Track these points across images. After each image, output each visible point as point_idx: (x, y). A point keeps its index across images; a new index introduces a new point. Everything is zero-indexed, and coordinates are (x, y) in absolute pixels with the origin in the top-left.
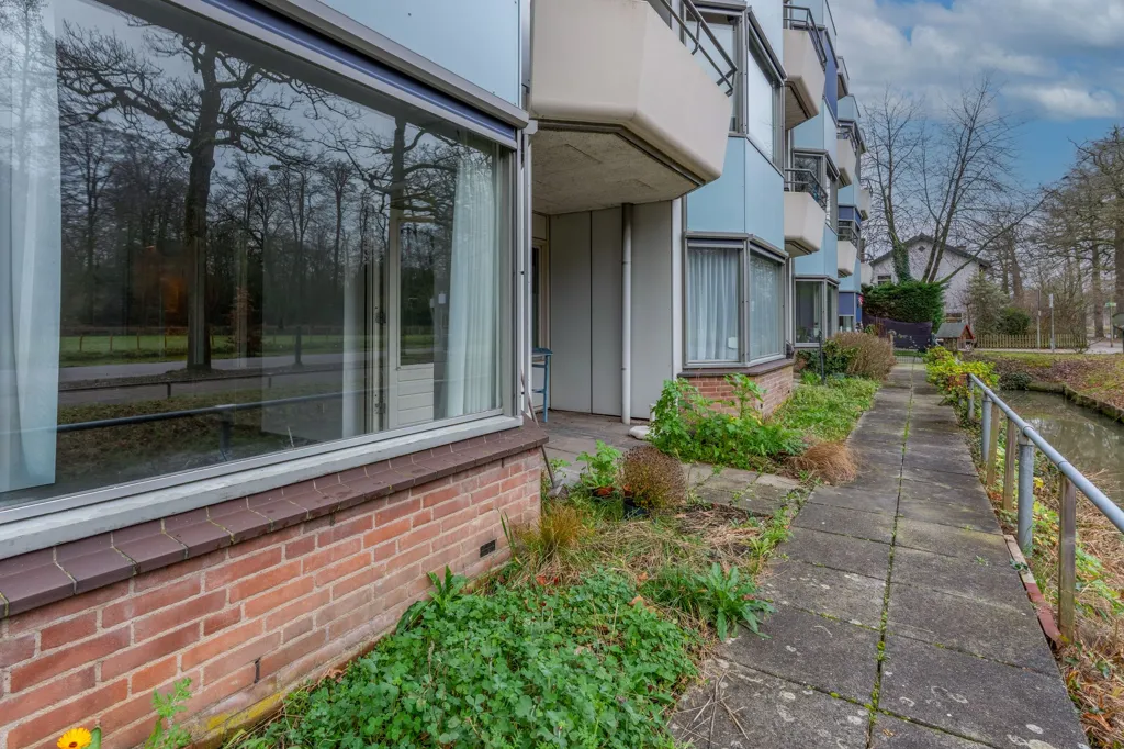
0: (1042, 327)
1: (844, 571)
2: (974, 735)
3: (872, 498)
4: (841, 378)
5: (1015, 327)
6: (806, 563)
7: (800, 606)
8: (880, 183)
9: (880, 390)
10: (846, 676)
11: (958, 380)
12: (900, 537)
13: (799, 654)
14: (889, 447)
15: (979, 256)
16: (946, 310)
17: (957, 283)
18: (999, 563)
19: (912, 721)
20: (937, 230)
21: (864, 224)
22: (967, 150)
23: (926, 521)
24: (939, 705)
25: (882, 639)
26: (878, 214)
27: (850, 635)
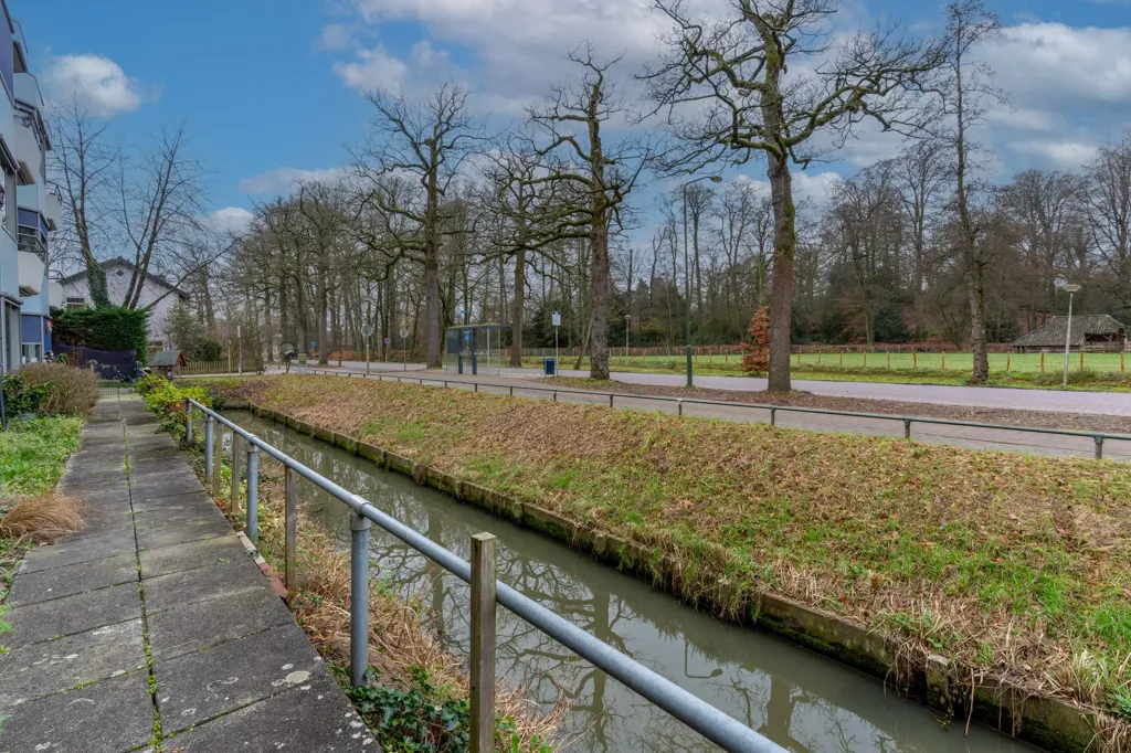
0: (232, 354)
1: (90, 630)
2: (249, 700)
3: (106, 542)
4: (31, 419)
5: (210, 354)
6: (36, 643)
7: (43, 693)
8: (70, 191)
9: (86, 427)
10: (120, 729)
11: (178, 405)
12: (146, 569)
13: (54, 745)
14: (112, 485)
15: (179, 287)
16: (150, 338)
17: (160, 312)
18: (238, 557)
19: (197, 725)
20: (138, 257)
21: (50, 235)
22: (167, 182)
23: (169, 545)
24: (216, 696)
25: (151, 673)
26: (68, 226)
27: (116, 688)
